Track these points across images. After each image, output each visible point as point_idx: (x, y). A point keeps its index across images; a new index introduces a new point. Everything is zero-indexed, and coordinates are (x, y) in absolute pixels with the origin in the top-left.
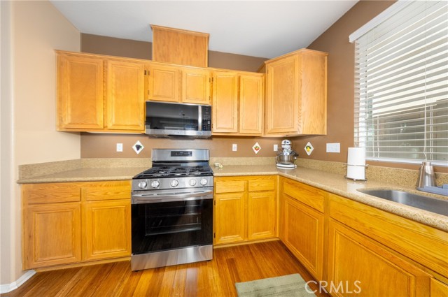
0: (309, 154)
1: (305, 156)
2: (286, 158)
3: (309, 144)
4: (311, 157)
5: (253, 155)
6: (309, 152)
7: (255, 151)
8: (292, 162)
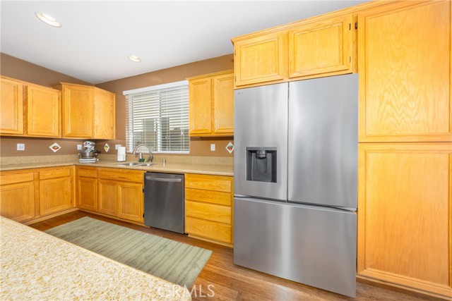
0: (107, 151)
1: (104, 152)
2: (88, 155)
3: (107, 145)
4: (108, 153)
5: (51, 153)
6: (107, 149)
7: (53, 150)
8: (93, 157)
